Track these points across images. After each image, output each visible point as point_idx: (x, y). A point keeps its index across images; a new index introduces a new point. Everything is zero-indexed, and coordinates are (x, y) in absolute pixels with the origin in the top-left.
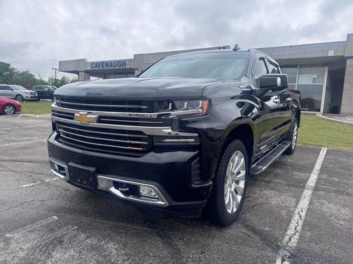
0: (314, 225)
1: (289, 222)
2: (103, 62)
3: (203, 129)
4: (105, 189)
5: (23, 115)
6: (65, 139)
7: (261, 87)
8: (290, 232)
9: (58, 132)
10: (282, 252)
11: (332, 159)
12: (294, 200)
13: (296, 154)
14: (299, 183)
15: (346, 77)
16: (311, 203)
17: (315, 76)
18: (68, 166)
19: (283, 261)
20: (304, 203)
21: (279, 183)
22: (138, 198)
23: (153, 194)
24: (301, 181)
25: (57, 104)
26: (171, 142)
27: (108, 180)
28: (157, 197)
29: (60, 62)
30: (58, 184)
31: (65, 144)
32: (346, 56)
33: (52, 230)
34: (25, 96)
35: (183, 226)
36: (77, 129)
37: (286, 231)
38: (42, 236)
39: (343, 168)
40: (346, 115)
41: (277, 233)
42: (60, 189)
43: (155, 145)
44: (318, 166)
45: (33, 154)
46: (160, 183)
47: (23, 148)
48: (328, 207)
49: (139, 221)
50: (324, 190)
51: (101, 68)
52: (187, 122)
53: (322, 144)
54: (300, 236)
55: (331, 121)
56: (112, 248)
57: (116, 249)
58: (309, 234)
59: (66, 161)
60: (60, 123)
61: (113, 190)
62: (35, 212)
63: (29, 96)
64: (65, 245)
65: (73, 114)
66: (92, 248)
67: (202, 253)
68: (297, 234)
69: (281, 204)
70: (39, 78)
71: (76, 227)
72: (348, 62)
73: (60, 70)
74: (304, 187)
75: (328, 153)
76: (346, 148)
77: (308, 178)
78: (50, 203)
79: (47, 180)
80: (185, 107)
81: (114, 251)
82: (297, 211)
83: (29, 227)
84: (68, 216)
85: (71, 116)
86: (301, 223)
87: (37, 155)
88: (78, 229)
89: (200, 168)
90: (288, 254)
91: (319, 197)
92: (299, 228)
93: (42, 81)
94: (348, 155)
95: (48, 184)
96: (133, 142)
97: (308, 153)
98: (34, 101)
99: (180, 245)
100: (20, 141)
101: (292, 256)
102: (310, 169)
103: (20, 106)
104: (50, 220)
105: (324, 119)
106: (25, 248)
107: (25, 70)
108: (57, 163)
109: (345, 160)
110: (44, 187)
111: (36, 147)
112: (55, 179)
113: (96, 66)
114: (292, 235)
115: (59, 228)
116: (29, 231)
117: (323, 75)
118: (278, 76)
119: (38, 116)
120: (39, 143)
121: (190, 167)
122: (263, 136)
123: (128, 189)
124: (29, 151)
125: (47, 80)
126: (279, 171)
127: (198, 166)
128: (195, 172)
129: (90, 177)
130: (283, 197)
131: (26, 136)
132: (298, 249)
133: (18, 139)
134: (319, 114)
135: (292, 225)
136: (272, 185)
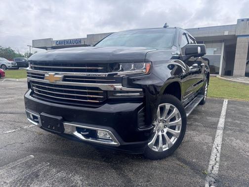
0: (228, 157)
1: (210, 154)
2: (65, 41)
3: (146, 85)
4: (70, 134)
5: (7, 79)
6: (38, 95)
7: (186, 54)
8: (212, 162)
9: (32, 89)
10: (208, 179)
11: (232, 107)
12: (211, 138)
13: (206, 104)
14: (212, 125)
15: (236, 50)
16: (223, 140)
17: (215, 49)
18: (40, 115)
19: (210, 185)
20: (218, 140)
21: (198, 125)
22: (96, 140)
23: (108, 136)
24: (213, 123)
25: (31, 67)
26: (122, 96)
27: (73, 126)
28: (111, 138)
29: (33, 41)
30: (34, 130)
31: (38, 99)
32: (236, 35)
33: (30, 167)
34: (7, 65)
35: (131, 160)
36: (47, 87)
37: (209, 161)
38: (22, 172)
39: (241, 114)
40: (237, 76)
41: (202, 163)
42: (36, 134)
43: (109, 98)
44: (223, 112)
45: (14, 107)
46: (114, 128)
47: (6, 103)
48: (237, 143)
49: (97, 157)
50: (231, 130)
51: (63, 45)
52: (134, 80)
53: (224, 96)
54: (220, 166)
55: (227, 80)
56: (78, 179)
57: (81, 180)
58: (226, 163)
59: (39, 112)
60: (34, 82)
61: (76, 134)
62: (16, 152)
63: (11, 65)
64: (40, 179)
65: (44, 75)
66: (62, 180)
67: (148, 182)
68: (217, 164)
69: (202, 141)
70: (18, 53)
71: (49, 164)
72: (238, 39)
73: (34, 46)
74: (216, 128)
75: (229, 103)
76: (241, 99)
77: (218, 121)
78: (27, 145)
79: (25, 127)
80: (132, 68)
81: (79, 182)
82: (214, 146)
83: (11, 165)
84: (42, 155)
85: (42, 77)
86: (218, 155)
87: (18, 108)
88: (50, 165)
89: (144, 116)
90: (213, 180)
91: (228, 135)
92: (218, 159)
93: (20, 55)
94: (243, 104)
95: (26, 130)
96: (91, 96)
97: (215, 103)
98: (15, 69)
99: (131, 175)
100: (4, 98)
101: (216, 181)
102: (218, 115)
103: (4, 73)
104: (28, 158)
105: (222, 79)
106: (8, 182)
107: (8, 47)
108: (32, 113)
109: (241, 108)
110: (23, 132)
111: (16, 102)
112: (31, 126)
113: (60, 44)
114: (214, 164)
115: (36, 164)
116: (12, 168)
117: (221, 49)
118: (199, 46)
119: (17, 80)
120: (18, 99)
121: (137, 115)
122: (187, 91)
123: (88, 133)
124: (11, 105)
125: (23, 54)
126: (196, 117)
127: (143, 114)
128: (141, 119)
129: (57, 124)
130: (202, 136)
131: (8, 94)
132: (220, 176)
133: (3, 97)
134: (219, 76)
135: (213, 157)
136: (193, 127)
